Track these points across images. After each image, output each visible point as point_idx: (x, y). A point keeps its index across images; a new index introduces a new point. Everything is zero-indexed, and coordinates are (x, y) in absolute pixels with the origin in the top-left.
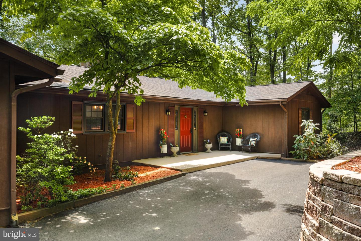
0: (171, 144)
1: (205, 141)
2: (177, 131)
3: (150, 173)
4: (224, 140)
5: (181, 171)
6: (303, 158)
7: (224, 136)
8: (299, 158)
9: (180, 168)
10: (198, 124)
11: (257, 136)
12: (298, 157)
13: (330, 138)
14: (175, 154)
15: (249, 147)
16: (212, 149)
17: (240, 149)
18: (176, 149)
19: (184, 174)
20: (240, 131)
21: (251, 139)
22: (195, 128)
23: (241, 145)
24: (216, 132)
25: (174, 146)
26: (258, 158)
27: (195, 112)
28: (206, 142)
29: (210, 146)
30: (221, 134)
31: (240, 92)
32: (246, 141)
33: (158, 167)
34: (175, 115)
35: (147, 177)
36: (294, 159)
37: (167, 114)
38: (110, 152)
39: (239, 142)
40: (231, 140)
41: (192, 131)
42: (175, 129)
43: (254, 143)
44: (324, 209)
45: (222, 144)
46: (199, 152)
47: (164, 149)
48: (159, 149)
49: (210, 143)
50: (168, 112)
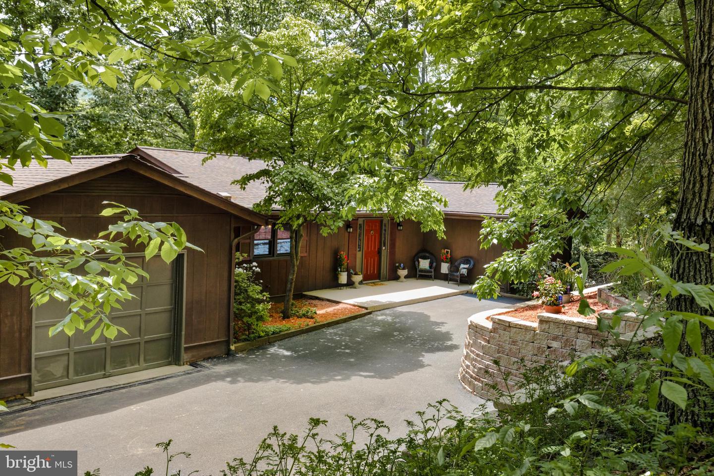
0: (352, 271)
1: (397, 265)
2: (361, 252)
3: (331, 309)
4: (424, 264)
5: (367, 309)
6: (527, 296)
7: (425, 258)
8: (523, 295)
9: (366, 306)
10: (388, 243)
11: (470, 261)
12: (522, 293)
13: (569, 268)
14: (357, 284)
15: (457, 276)
16: (406, 277)
17: (446, 278)
18: (358, 278)
19: (370, 313)
20: (447, 252)
21: (462, 266)
22: (384, 248)
23: (447, 272)
24: (414, 252)
25: (356, 274)
26: (468, 293)
27: (385, 226)
28: (398, 267)
29: (403, 273)
30: (421, 254)
32: (454, 268)
33: (338, 303)
34: (358, 231)
35: (327, 314)
36: (517, 296)
37: (349, 230)
39: (445, 268)
40: (434, 264)
41: (379, 252)
42: (358, 249)
43: (464, 272)
45: (422, 271)
46: (389, 280)
47: (343, 278)
48: (336, 278)
49: (404, 269)
50: (350, 227)
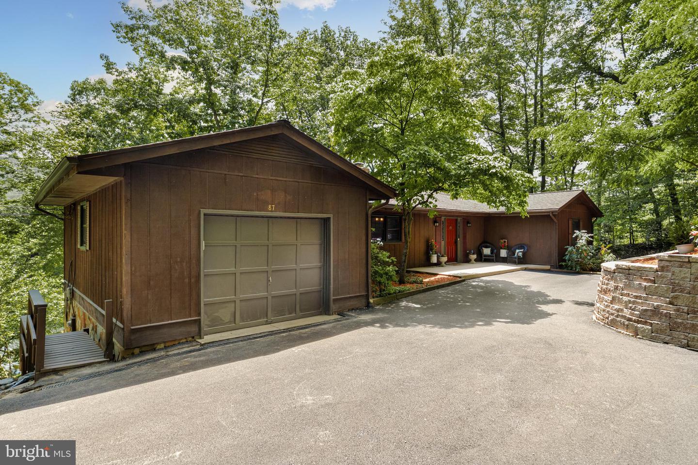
0: (439, 254)
1: (468, 252)
2: (444, 242)
3: (433, 279)
4: (487, 251)
5: (460, 277)
6: (576, 269)
7: (486, 247)
8: (571, 270)
9: (459, 275)
10: (461, 236)
11: (524, 247)
12: (569, 268)
13: (605, 249)
14: (443, 263)
15: (516, 258)
16: (476, 260)
17: (504, 261)
18: (445, 259)
19: (464, 281)
20: (505, 242)
21: (517, 251)
22: (459, 239)
23: (506, 256)
24: (478, 244)
25: (443, 256)
26: (526, 269)
27: (459, 223)
28: (470, 253)
29: (474, 257)
30: (483, 245)
31: (522, 206)
32: (511, 252)
33: (437, 274)
34: (442, 226)
35: (432, 282)
36: (565, 270)
37: (436, 225)
38: (405, 260)
39: (503, 253)
40: (495, 251)
41: (456, 242)
42: (442, 239)
43: (520, 254)
44: (616, 288)
45: (486, 256)
46: (463, 263)
47: (434, 259)
48: (428, 258)
49: (474, 254)
50: (437, 222)
